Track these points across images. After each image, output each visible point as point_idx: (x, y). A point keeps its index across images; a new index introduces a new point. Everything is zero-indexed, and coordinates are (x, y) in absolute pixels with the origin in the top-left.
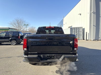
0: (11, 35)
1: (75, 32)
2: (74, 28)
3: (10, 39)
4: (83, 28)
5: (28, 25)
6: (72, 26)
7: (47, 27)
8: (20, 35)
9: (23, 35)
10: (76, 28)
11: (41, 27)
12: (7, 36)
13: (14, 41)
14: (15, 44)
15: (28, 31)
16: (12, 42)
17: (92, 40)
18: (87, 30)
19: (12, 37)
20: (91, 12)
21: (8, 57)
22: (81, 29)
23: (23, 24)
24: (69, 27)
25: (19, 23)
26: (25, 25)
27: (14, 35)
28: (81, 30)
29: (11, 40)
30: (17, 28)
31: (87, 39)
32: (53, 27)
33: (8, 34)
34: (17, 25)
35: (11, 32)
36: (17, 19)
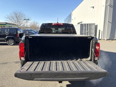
0: (7, 32)
1: (86, 30)
2: (85, 24)
3: (6, 37)
4: (95, 25)
5: (28, 19)
6: (82, 22)
7: (53, 24)
8: (19, 32)
9: (22, 32)
10: (87, 24)
11: (45, 24)
12: (2, 33)
13: (11, 40)
14: (13, 43)
15: (29, 26)
16: (9, 41)
17: (106, 39)
18: (100, 28)
19: (9, 35)
20: (107, 5)
21: (3, 64)
22: (93, 25)
23: (23, 19)
24: (79, 23)
25: (18, 17)
26: (25, 19)
27: (11, 32)
28: (93, 27)
29: (8, 39)
30: (15, 23)
31: (100, 38)
32: (62, 24)
33: (4, 31)
34: (15, 19)
35: (7, 29)
36: (15, 11)
